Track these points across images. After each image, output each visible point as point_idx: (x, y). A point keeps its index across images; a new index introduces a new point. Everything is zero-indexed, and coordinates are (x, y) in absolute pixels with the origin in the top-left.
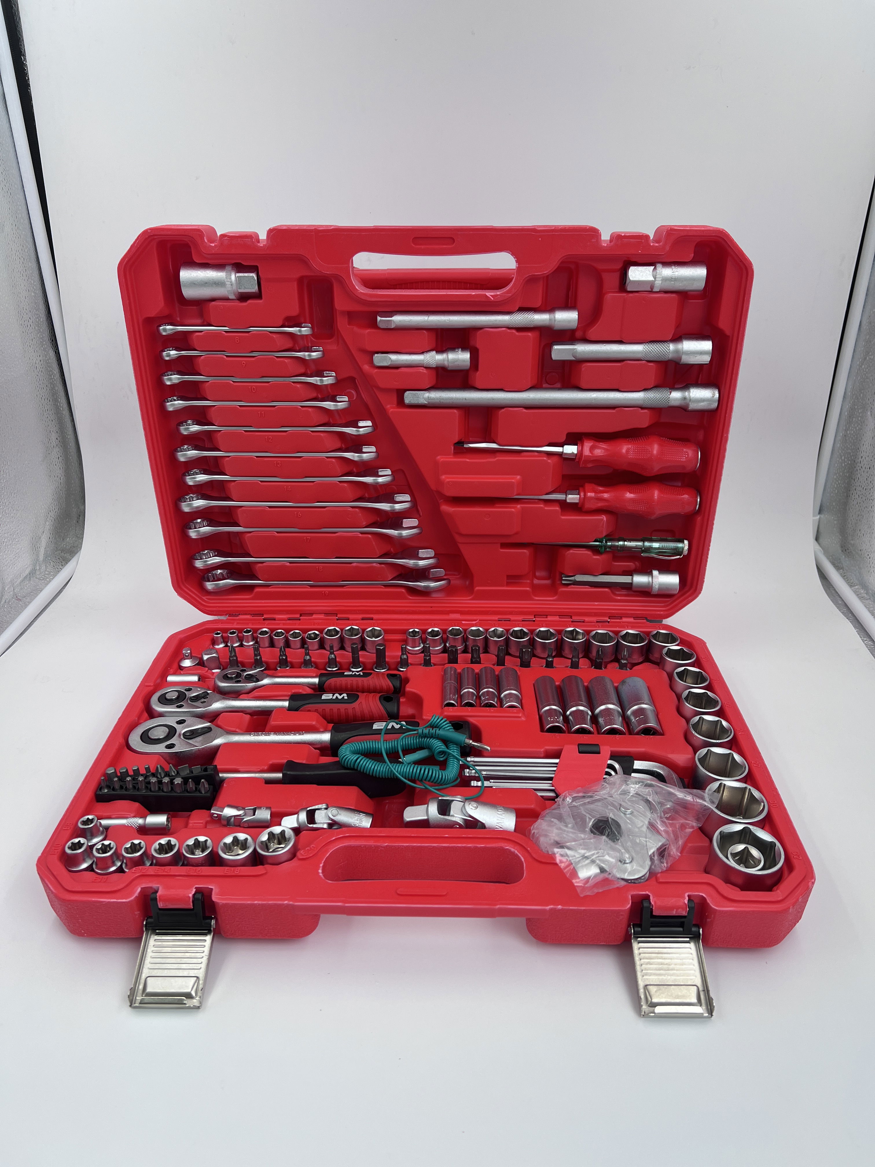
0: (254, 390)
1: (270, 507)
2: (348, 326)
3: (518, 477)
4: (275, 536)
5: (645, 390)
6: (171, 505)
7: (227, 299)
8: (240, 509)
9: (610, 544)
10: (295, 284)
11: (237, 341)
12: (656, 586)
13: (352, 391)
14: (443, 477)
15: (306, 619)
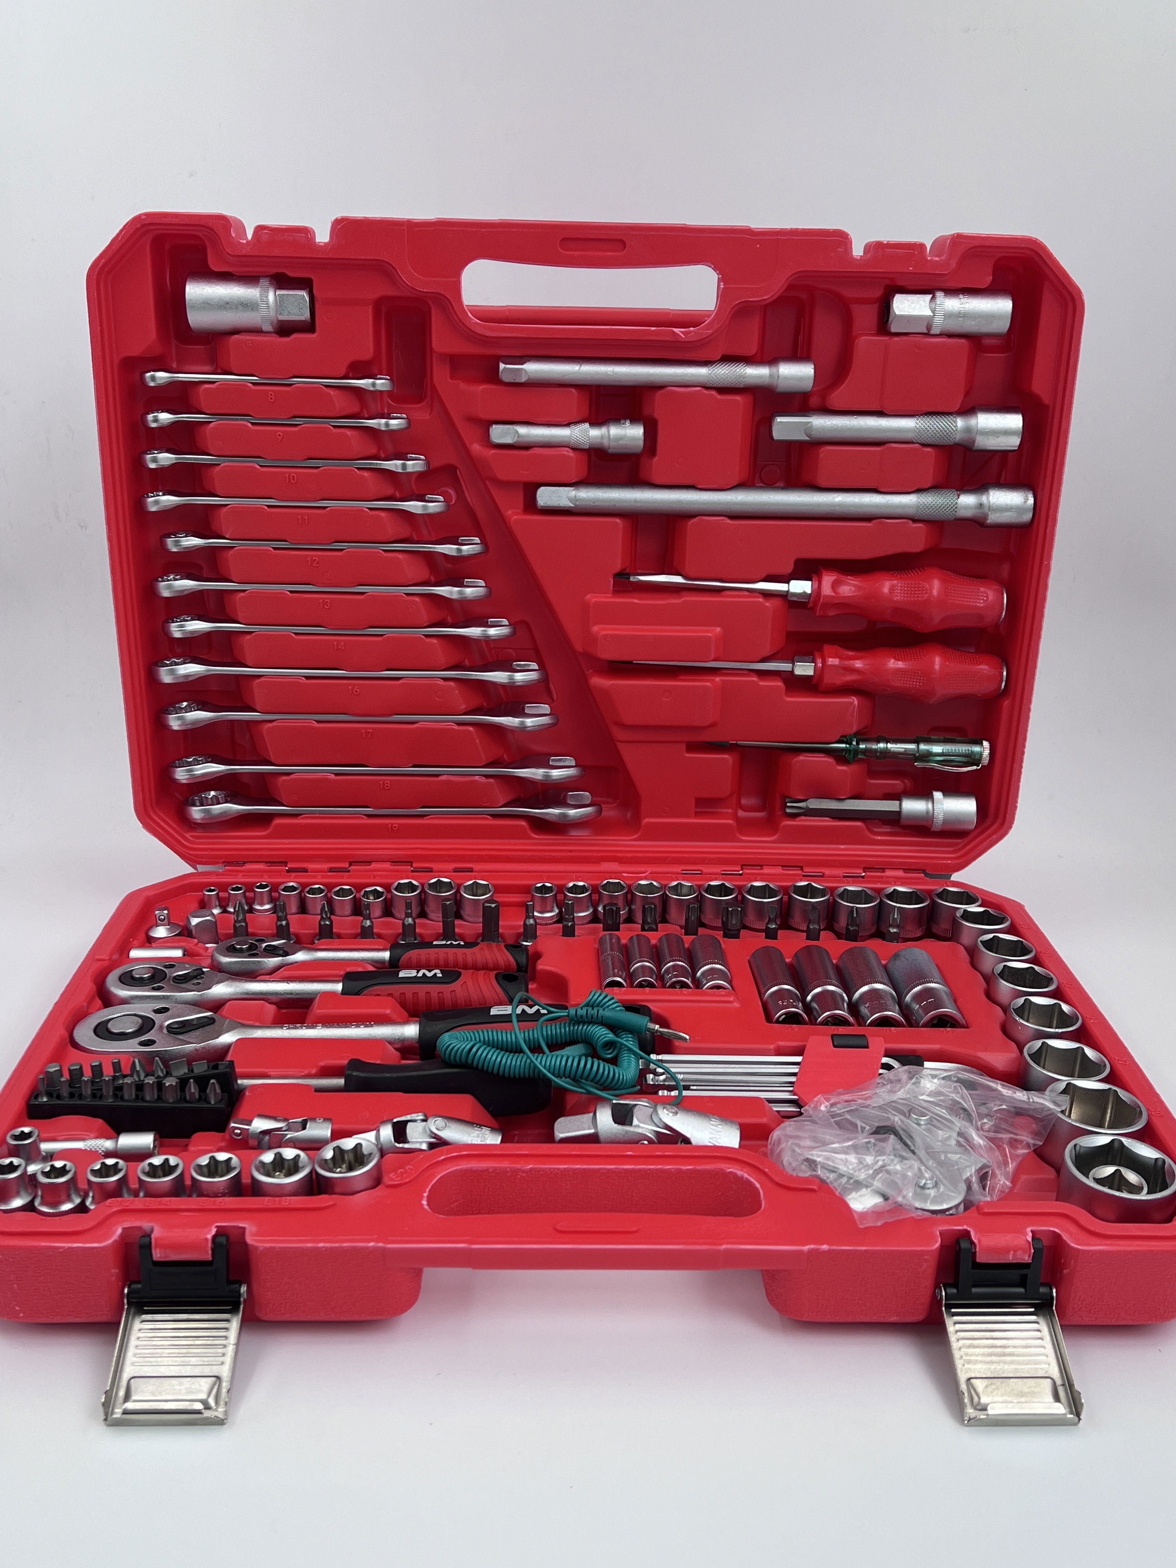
0: (294, 480)
1: (308, 678)
2: (450, 380)
3: (718, 629)
4: (313, 728)
5: (919, 491)
6: (142, 672)
7: (258, 331)
8: (258, 681)
9: (862, 746)
10: (370, 310)
11: (271, 399)
12: (939, 816)
13: (450, 491)
14: (595, 628)
15: (360, 871)
